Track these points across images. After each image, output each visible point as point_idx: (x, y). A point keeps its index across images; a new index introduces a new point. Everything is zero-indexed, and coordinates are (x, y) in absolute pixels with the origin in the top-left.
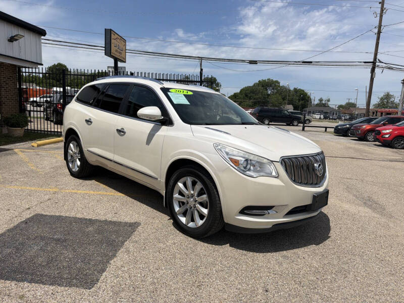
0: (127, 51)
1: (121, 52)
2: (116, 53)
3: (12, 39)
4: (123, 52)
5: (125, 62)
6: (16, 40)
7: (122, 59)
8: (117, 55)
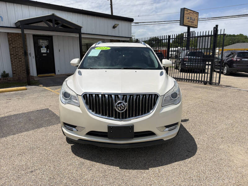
0: (199, 20)
1: (193, 21)
2: (188, 23)
3: (114, 27)
4: (195, 22)
5: (197, 28)
6: (116, 27)
7: (194, 26)
8: (190, 24)
